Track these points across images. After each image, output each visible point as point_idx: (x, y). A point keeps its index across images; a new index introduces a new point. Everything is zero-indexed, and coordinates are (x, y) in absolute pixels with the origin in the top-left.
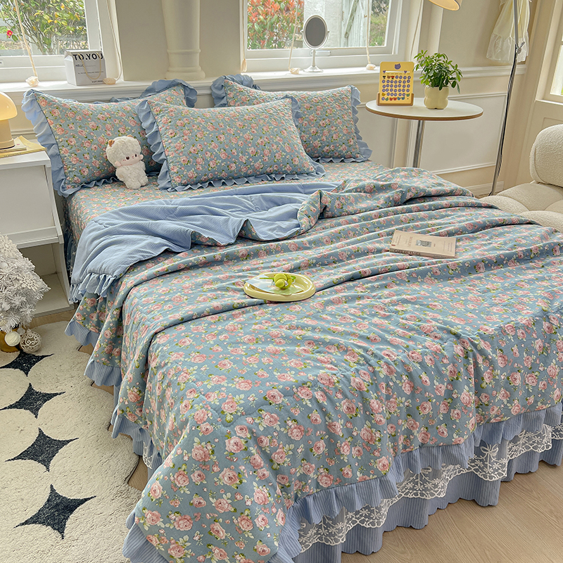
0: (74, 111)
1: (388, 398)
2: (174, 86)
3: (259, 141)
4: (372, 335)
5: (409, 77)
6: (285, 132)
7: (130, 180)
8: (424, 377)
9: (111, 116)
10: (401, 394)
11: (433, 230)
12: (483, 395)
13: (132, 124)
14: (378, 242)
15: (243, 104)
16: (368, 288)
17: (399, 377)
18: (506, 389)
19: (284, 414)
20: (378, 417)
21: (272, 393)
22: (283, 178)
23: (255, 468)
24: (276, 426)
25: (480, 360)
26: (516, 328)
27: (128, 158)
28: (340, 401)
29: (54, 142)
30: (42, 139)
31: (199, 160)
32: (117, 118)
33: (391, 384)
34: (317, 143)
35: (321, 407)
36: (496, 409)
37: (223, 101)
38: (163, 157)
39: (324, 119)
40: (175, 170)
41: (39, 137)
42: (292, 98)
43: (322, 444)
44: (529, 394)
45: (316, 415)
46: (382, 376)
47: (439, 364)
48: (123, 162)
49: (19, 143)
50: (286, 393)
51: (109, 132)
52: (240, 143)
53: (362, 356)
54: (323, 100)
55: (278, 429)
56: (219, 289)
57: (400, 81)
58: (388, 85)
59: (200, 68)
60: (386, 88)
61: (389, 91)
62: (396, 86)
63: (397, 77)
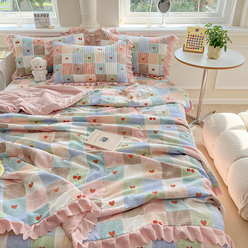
5: (203, 37)
7: (35, 77)
27: (36, 67)
48: (34, 69)
57: (197, 39)
58: (190, 40)
59: (97, 22)
60: (189, 41)
61: (191, 44)
62: (195, 41)
63: (196, 36)
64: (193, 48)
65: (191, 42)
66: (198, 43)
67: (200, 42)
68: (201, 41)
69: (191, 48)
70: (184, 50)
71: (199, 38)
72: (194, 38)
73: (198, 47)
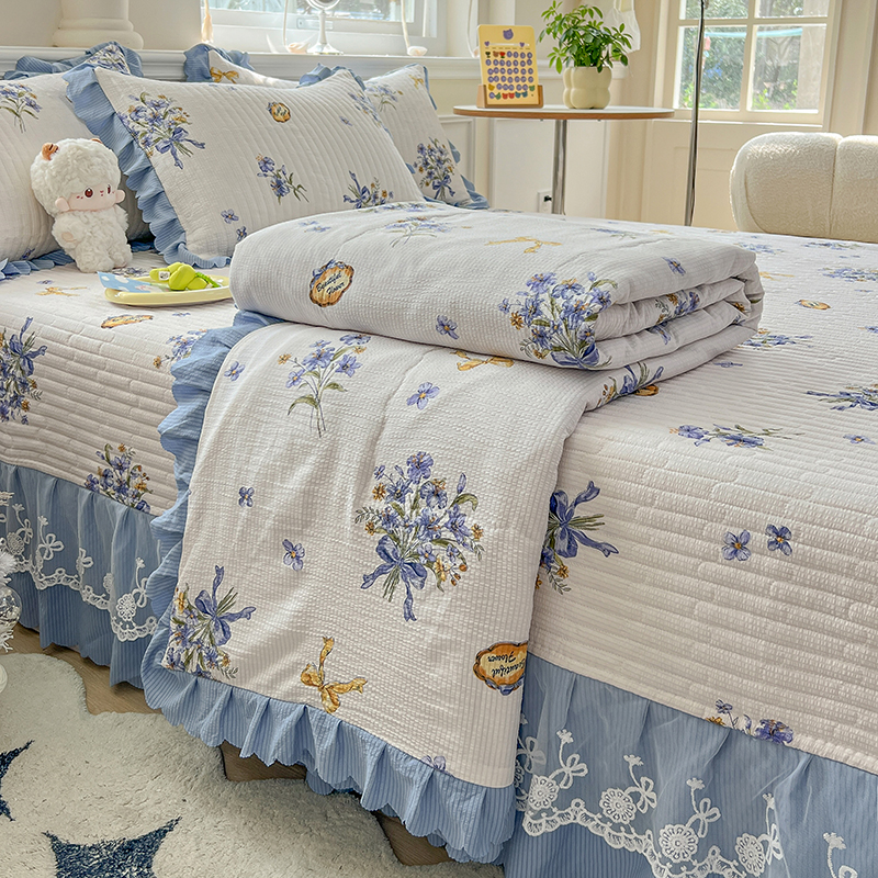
5: (530, 55)
27: (89, 194)
48: (76, 203)
57: (515, 63)
58: (496, 70)
60: (494, 74)
61: (500, 82)
62: (510, 72)
63: (509, 54)
64: (512, 96)
65: (500, 75)
66: (520, 75)
67: (523, 72)
68: (527, 67)
69: (505, 96)
71: (519, 59)
72: (506, 59)
73: (522, 91)
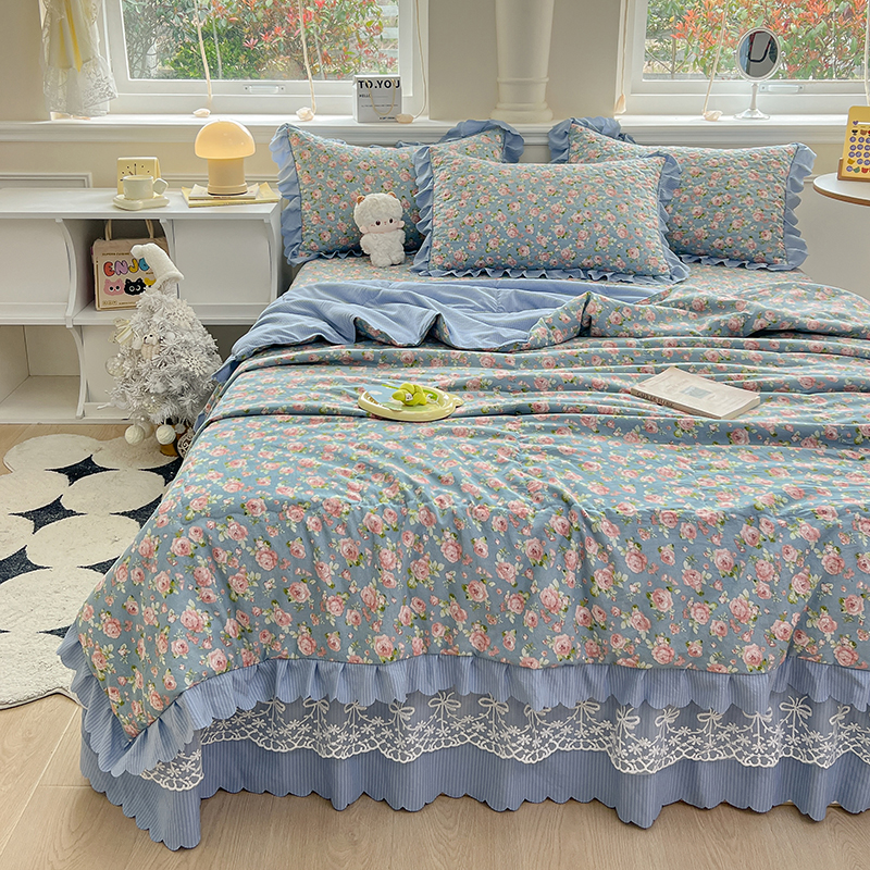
0: (329, 154)
1: (416, 556)
2: (490, 129)
3: (575, 217)
4: (446, 476)
6: (625, 206)
7: (376, 253)
8: (481, 543)
9: (377, 166)
10: (437, 556)
11: (739, 378)
12: (596, 608)
13: (403, 178)
14: (621, 378)
15: (588, 161)
16: (523, 428)
17: (440, 531)
18: (645, 613)
19: (257, 530)
20: (387, 575)
21: (254, 502)
22: (605, 278)
23: (199, 584)
24: (242, 542)
25: (592, 549)
26: (679, 519)
27: (378, 223)
28: (338, 537)
29: (297, 194)
30: (285, 187)
31: (474, 235)
32: (385, 169)
33: (425, 538)
34: (701, 231)
35: (309, 536)
36: (622, 642)
37: (562, 156)
38: (428, 227)
39: (720, 194)
40: (438, 247)
41: (281, 185)
42: (667, 157)
43: (303, 588)
44: (692, 636)
45: (298, 545)
46: (412, 523)
47: (514, 534)
48: (371, 228)
49: (252, 190)
50: (271, 507)
51: (367, 187)
52: (541, 217)
53: (404, 492)
54: (727, 163)
55: (243, 546)
56: (330, 391)
58: (860, 147)
59: (545, 105)
60: (857, 150)
61: (862, 157)
65: (863, 151)
69: (865, 170)
70: (841, 178)
